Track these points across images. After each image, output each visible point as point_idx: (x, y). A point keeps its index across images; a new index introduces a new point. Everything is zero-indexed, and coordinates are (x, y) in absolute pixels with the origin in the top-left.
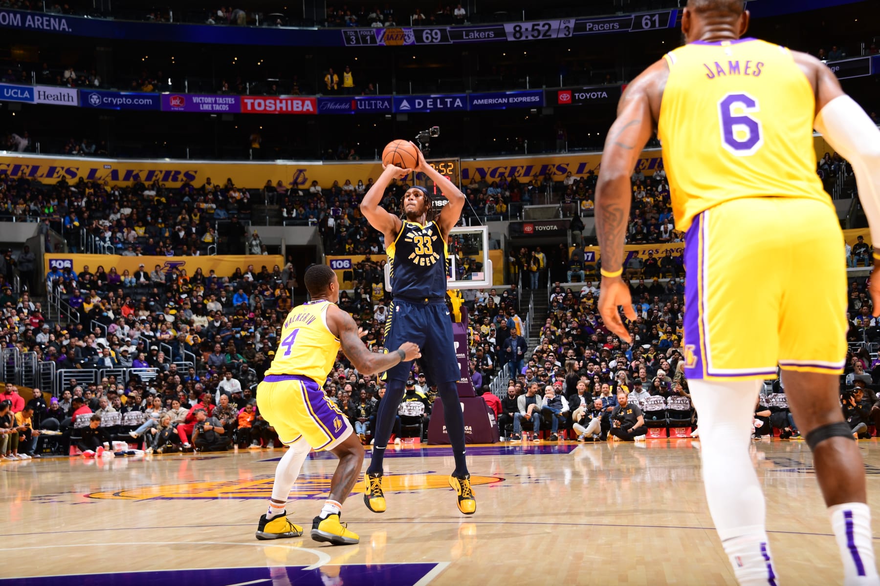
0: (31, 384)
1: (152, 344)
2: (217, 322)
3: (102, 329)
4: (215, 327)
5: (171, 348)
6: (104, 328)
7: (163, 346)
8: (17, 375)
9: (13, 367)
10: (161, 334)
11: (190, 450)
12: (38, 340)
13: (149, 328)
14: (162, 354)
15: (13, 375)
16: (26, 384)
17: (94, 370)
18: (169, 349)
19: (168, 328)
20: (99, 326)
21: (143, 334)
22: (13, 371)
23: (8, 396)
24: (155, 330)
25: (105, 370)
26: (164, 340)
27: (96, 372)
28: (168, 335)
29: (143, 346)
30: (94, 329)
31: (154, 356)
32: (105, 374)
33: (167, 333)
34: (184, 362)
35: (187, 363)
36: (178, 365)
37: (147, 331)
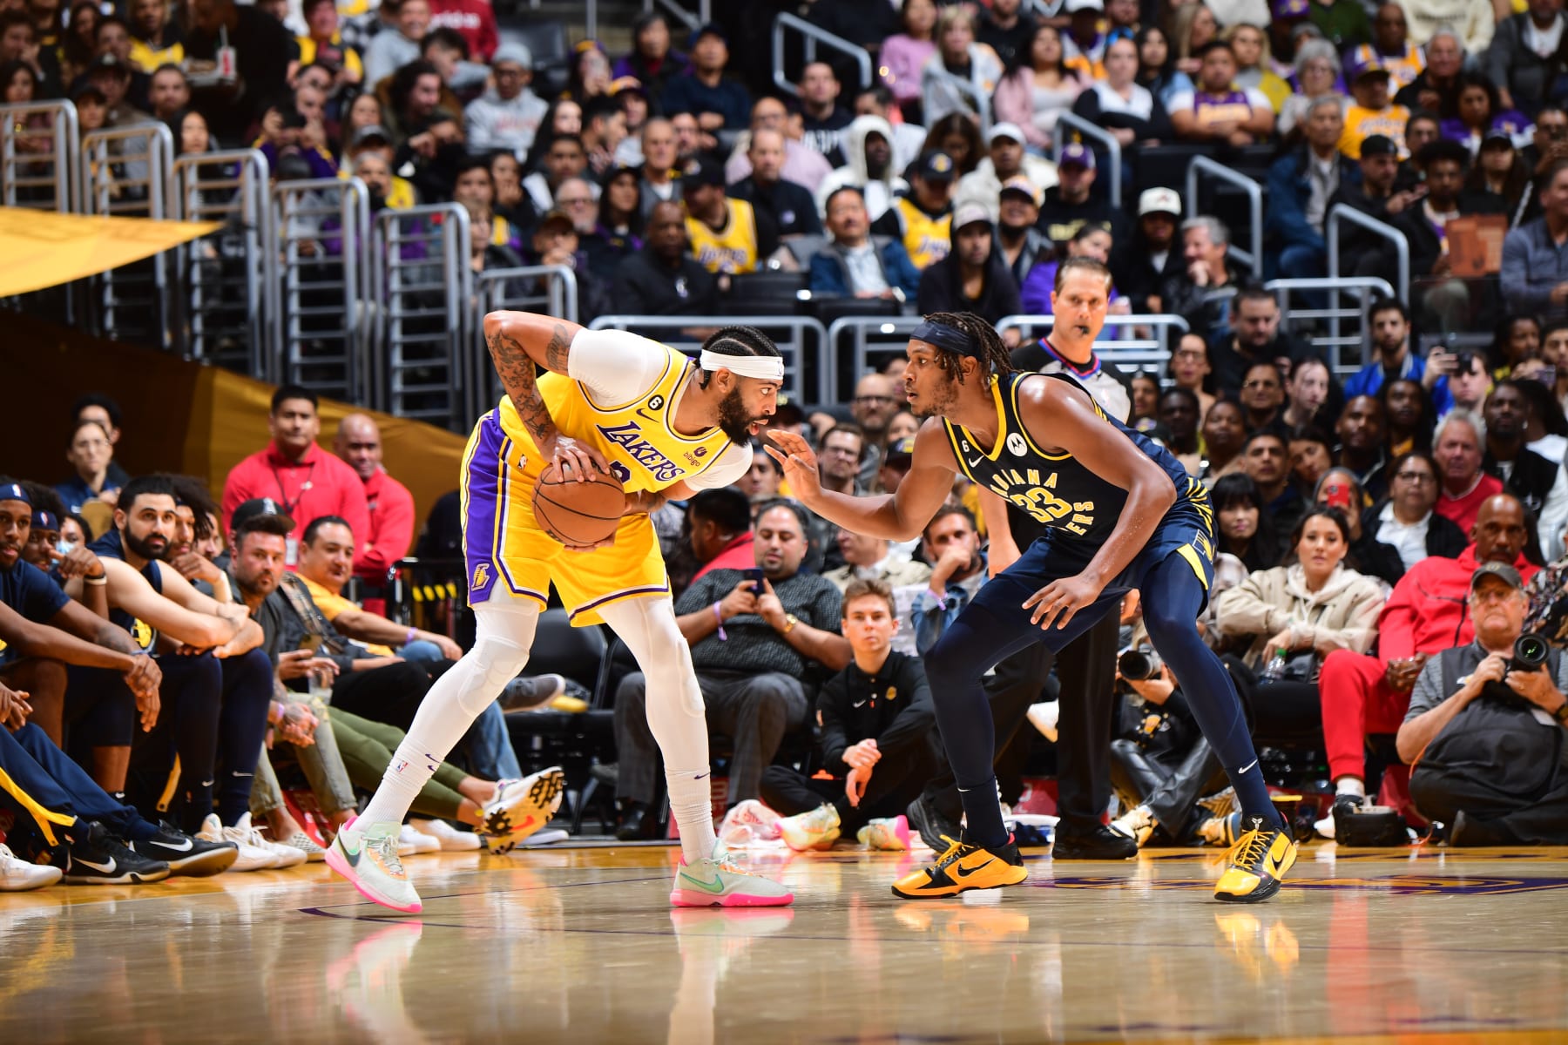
0: (440, 399)
1: (1143, 173)
2: (1544, 24)
3: (845, 71)
4: (1532, 58)
5: (1255, 190)
6: (854, 63)
7: (1208, 183)
8: (361, 349)
9: (339, 298)
10: (1200, 99)
11: (1387, 835)
12: (480, 138)
13: (1131, 66)
14: (1205, 234)
15: (336, 347)
16: (411, 402)
17: (798, 323)
18: (1245, 197)
19: (1242, 67)
20: (826, 54)
21: (1086, 103)
22: (336, 322)
23: (292, 474)
24: (1154, 77)
25: (862, 323)
26: (1217, 144)
27: (810, 336)
28: (1237, 113)
29: (1088, 177)
30: (796, 71)
31: (1158, 247)
32: (862, 348)
33: (1233, 97)
34: (1334, 281)
35: (1359, 284)
36: (1298, 299)
37: (1117, 85)
